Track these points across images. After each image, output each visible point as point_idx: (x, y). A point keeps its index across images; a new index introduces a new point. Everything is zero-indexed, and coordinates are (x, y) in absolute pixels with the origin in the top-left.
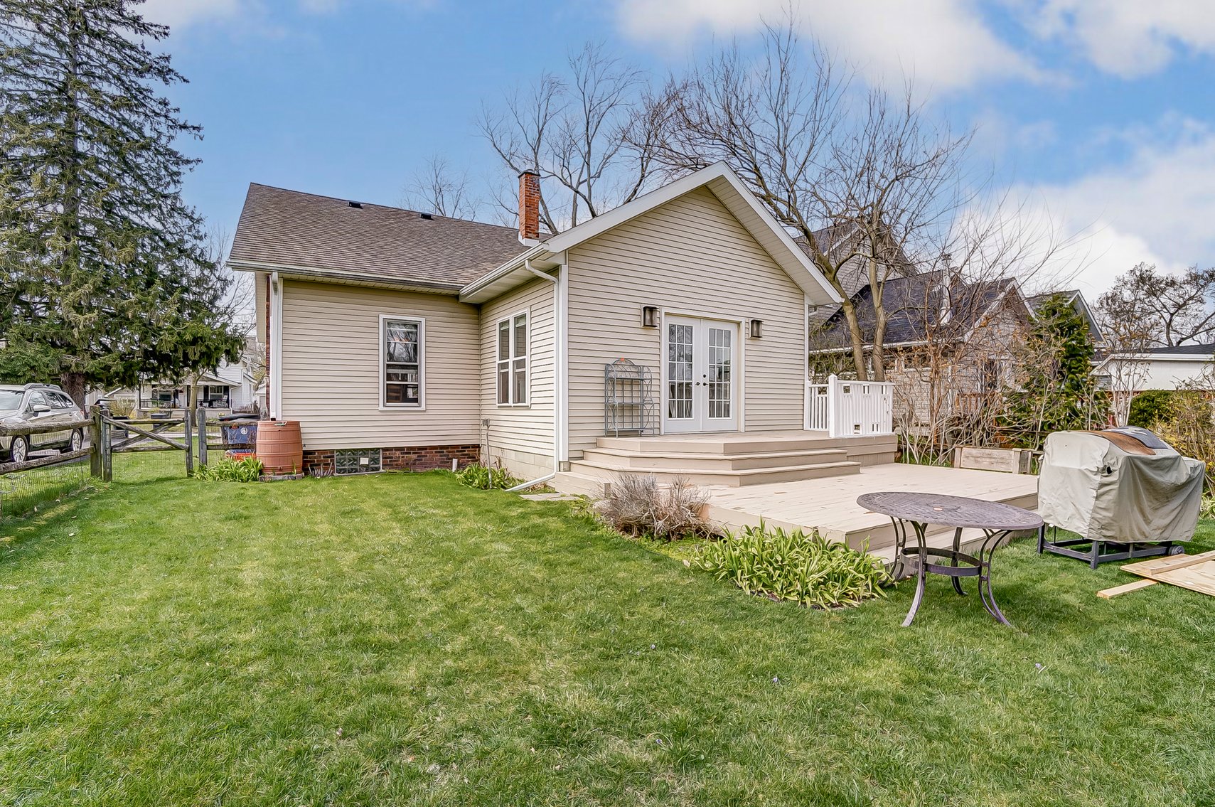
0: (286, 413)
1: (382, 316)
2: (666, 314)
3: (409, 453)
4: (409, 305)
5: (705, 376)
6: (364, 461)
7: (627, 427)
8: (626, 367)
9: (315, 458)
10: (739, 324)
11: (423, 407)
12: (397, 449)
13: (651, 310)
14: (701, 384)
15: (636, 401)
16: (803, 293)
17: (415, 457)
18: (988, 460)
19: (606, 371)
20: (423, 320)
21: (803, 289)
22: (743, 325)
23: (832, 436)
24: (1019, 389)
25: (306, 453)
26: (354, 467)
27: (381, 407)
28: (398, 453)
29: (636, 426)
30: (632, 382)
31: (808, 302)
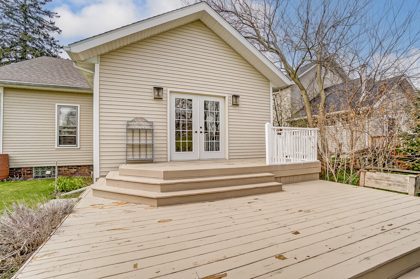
0: (4, 150)
1: (57, 104)
2: (171, 92)
3: (72, 168)
4: (69, 99)
5: (201, 128)
6: (48, 172)
7: (143, 157)
8: (141, 123)
9: (22, 171)
10: (224, 97)
11: (79, 147)
12: (65, 167)
13: (158, 89)
14: (199, 132)
15: (149, 142)
16: (268, 81)
17: (75, 170)
18: (386, 182)
19: (128, 125)
20: (79, 105)
21: (269, 78)
22: (227, 98)
23: (268, 163)
24: (411, 133)
25: (10, 169)
26: (43, 175)
27: (56, 147)
28: (66, 169)
29: (149, 157)
30: (146, 131)
31: (272, 86)
